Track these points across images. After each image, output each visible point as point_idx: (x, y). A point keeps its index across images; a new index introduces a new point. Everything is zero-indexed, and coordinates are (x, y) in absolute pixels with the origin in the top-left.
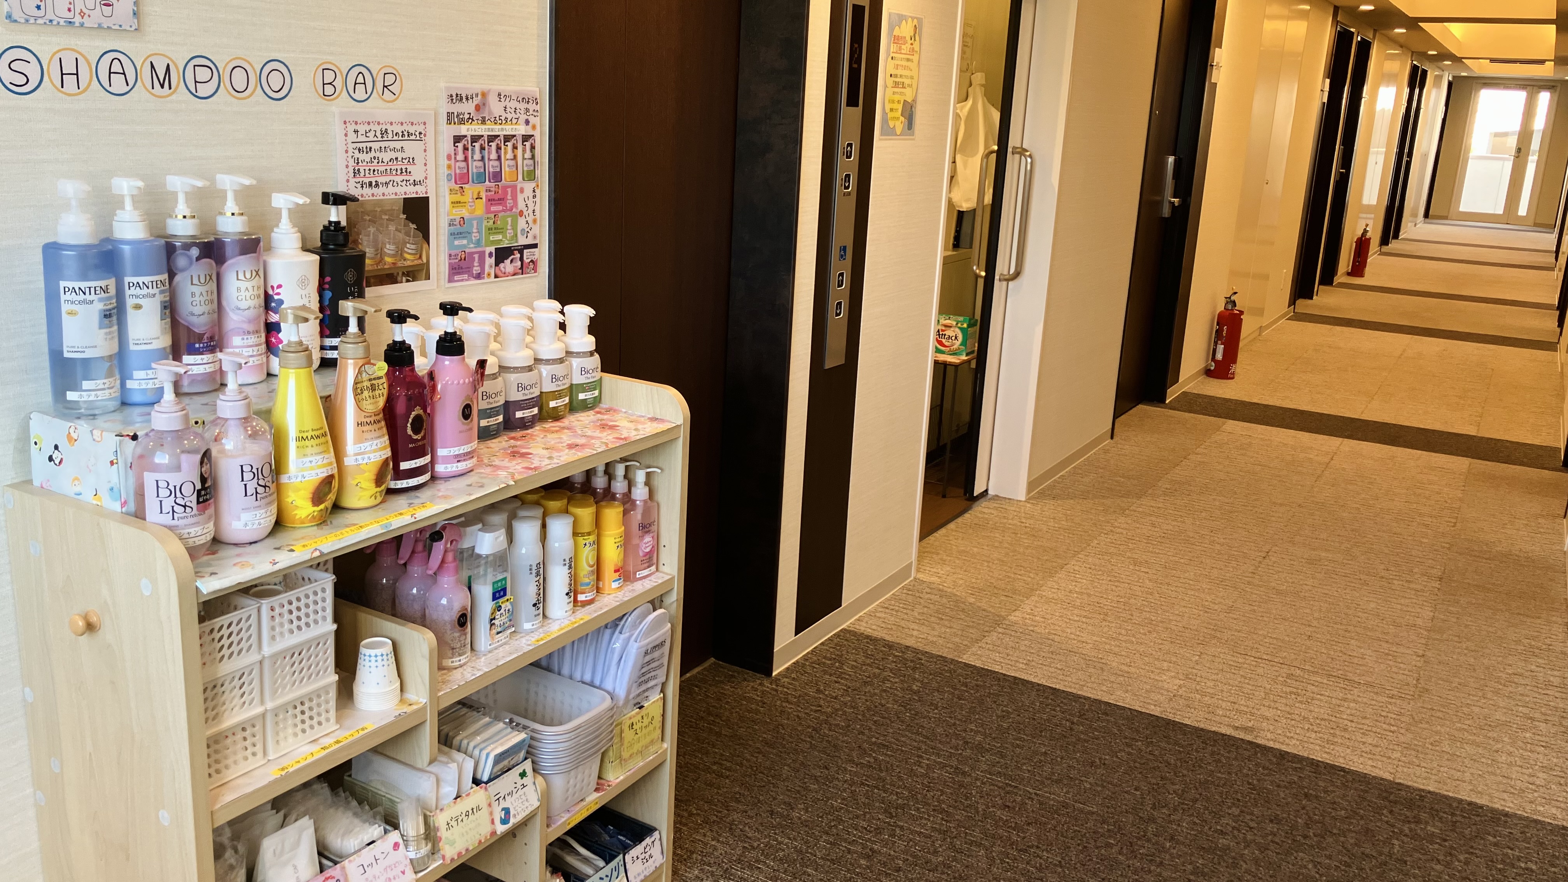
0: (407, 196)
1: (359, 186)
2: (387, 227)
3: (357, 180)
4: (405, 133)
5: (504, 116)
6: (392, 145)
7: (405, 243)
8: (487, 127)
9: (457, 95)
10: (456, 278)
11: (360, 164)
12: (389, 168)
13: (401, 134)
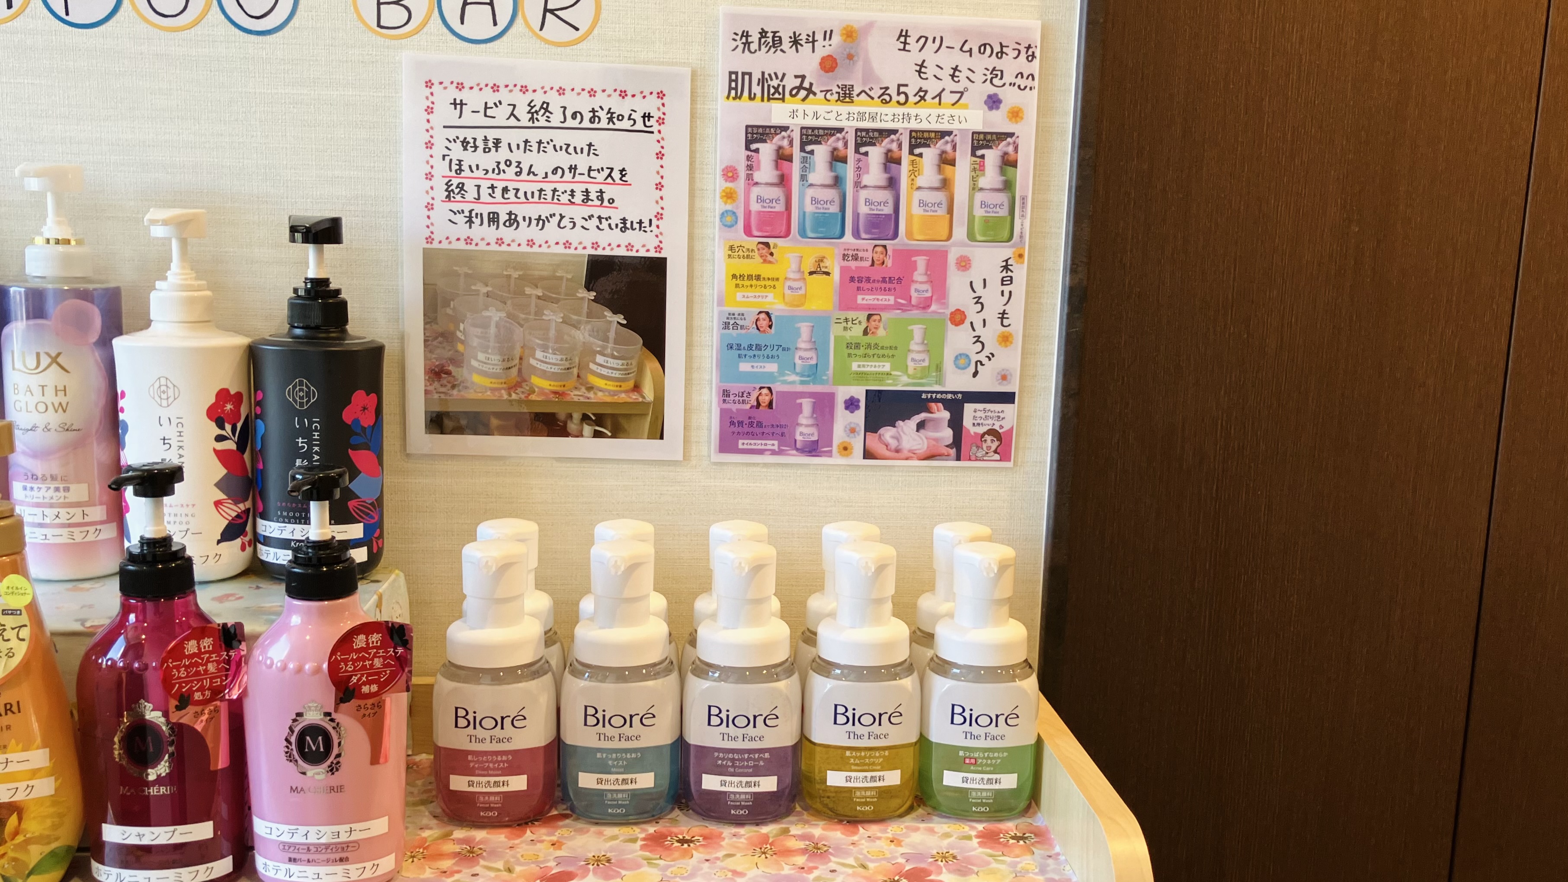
0: (600, 252)
1: (461, 219)
2: (539, 313)
3: (456, 207)
4: (603, 115)
5: (914, 84)
6: (561, 138)
7: (589, 353)
8: (854, 109)
9: (763, 33)
10: (742, 444)
11: (467, 173)
12: (548, 188)
13: (587, 116)
